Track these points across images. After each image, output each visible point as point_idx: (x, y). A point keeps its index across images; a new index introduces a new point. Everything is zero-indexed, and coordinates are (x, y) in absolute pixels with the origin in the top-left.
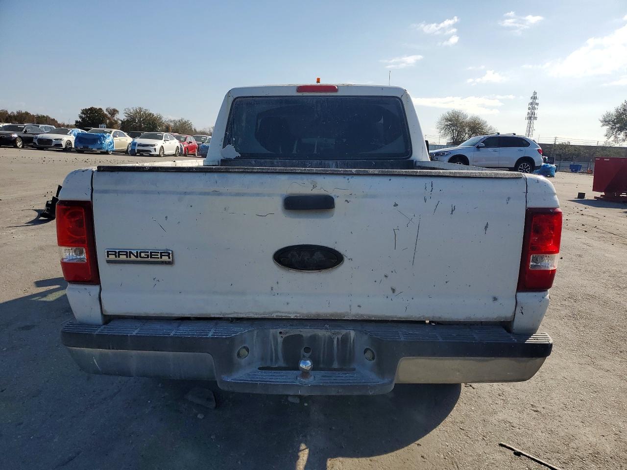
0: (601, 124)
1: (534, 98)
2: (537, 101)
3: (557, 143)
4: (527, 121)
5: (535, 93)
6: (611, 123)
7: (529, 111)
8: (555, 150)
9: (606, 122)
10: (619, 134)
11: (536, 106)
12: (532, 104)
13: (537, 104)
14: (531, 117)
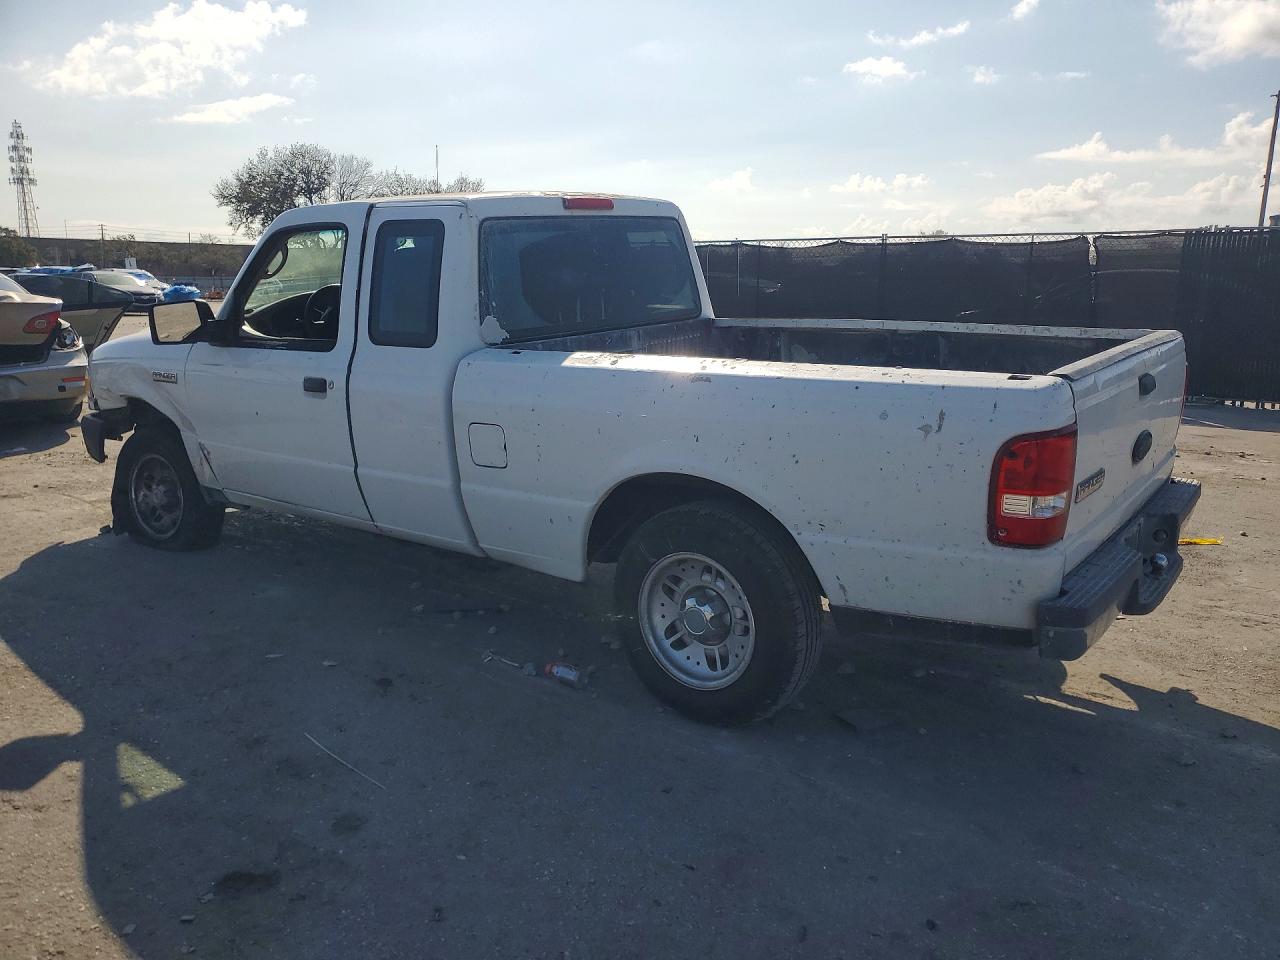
0: (216, 202)
1: (19, 136)
2: (26, 143)
3: (107, 238)
4: (14, 187)
5: (17, 125)
6: (234, 200)
7: (14, 165)
8: (107, 252)
9: (224, 198)
10: (252, 222)
11: (27, 155)
12: (15, 148)
13: (29, 150)
14: (22, 179)
